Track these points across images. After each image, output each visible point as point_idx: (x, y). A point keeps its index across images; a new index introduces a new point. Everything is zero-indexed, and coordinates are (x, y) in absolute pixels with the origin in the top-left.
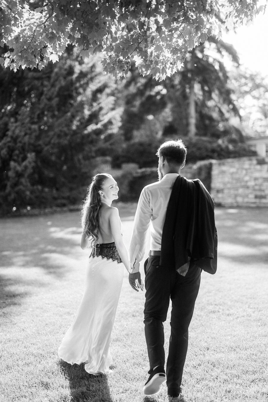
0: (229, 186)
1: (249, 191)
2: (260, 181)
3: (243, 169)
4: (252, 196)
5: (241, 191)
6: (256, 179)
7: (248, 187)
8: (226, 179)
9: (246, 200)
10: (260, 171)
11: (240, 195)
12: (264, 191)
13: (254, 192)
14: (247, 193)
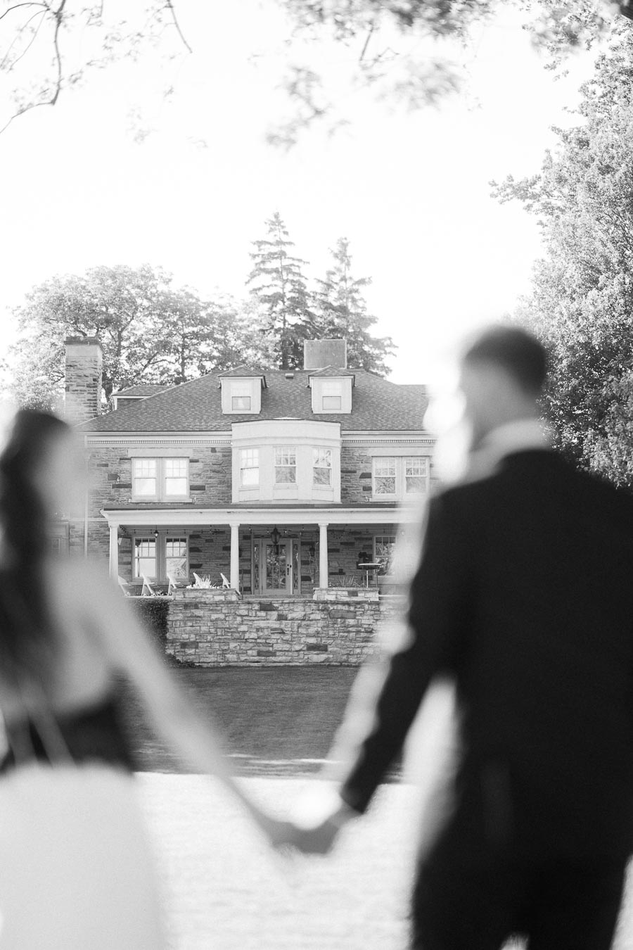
1: (250, 645)
2: (265, 633)
3: (236, 615)
6: (258, 630)
7: (246, 641)
9: (243, 658)
10: (265, 619)
11: (233, 651)
12: (272, 646)
13: (256, 648)
14: (244, 648)
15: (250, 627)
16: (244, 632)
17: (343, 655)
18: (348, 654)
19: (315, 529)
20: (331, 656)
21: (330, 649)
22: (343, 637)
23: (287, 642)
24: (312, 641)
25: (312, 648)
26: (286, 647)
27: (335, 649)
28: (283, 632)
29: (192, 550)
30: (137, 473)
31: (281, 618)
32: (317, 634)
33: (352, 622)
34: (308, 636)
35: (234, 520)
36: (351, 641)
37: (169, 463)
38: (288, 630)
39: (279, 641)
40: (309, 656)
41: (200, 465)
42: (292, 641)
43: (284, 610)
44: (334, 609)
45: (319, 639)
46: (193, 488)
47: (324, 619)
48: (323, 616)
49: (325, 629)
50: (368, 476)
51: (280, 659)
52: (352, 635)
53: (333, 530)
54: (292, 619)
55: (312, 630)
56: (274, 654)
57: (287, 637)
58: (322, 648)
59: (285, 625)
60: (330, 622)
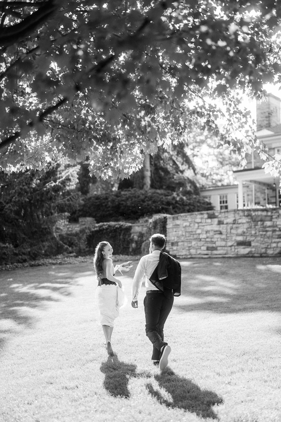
0: (182, 238)
1: (202, 243)
2: (211, 234)
3: (195, 222)
4: (204, 248)
6: (207, 232)
7: (200, 240)
8: (180, 233)
9: (199, 252)
10: (211, 224)
11: (194, 247)
12: (215, 243)
13: (206, 245)
14: (199, 245)
15: (203, 230)
16: (199, 234)
17: (262, 248)
18: (266, 248)
20: (253, 249)
21: (253, 244)
22: (262, 235)
23: (223, 240)
24: (240, 238)
25: (240, 244)
26: (223, 243)
27: (257, 244)
28: (221, 233)
31: (220, 223)
32: (243, 234)
33: (268, 223)
34: (238, 235)
36: (268, 238)
38: (224, 231)
39: (219, 239)
40: (239, 250)
42: (227, 239)
43: (222, 217)
44: (255, 215)
45: (245, 237)
47: (248, 222)
48: (247, 220)
49: (249, 229)
51: (220, 251)
52: (269, 233)
54: (227, 224)
55: (240, 231)
56: (215, 249)
57: (224, 236)
58: (247, 244)
59: (222, 228)
60: (253, 224)
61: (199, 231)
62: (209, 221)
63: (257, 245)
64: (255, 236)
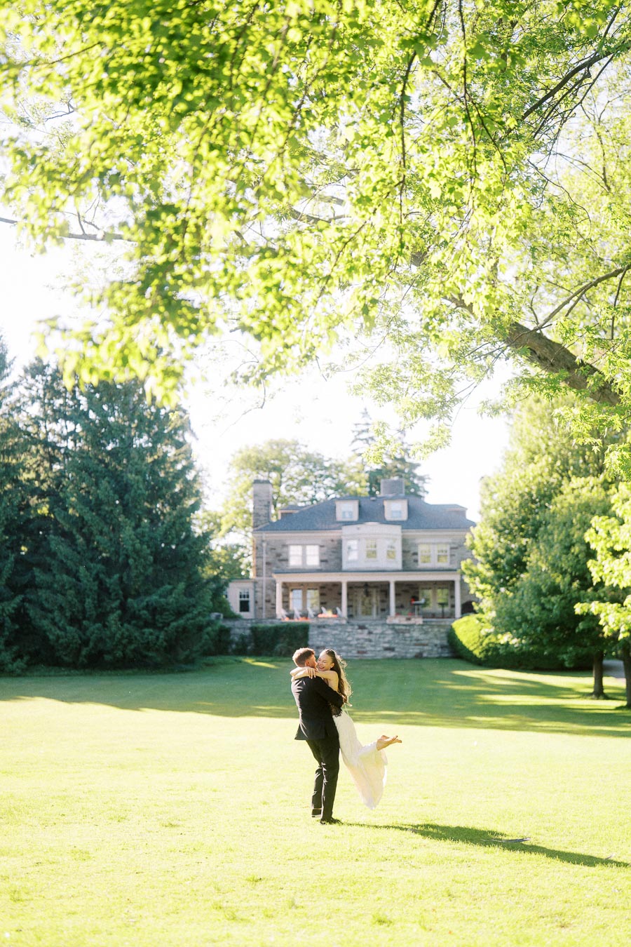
0: (331, 644)
1: (353, 648)
2: (362, 641)
3: (345, 632)
4: (354, 652)
5: (344, 648)
6: (358, 639)
7: (351, 645)
8: (328, 639)
9: (349, 654)
10: (361, 634)
12: (365, 648)
13: (357, 649)
15: (353, 638)
16: (350, 641)
17: (403, 653)
18: (406, 653)
19: (388, 584)
20: (397, 654)
21: (396, 650)
22: (403, 643)
23: (372, 646)
24: (387, 645)
25: (387, 649)
26: (372, 649)
28: (370, 641)
29: (322, 594)
30: (291, 553)
31: (370, 633)
32: (389, 642)
33: (407, 635)
34: (385, 643)
35: (344, 579)
36: (407, 645)
37: (308, 548)
38: (373, 639)
39: (369, 646)
40: (385, 653)
41: (325, 549)
42: (376, 645)
43: (371, 629)
44: (398, 628)
45: (390, 644)
46: (322, 561)
48: (392, 632)
49: (394, 639)
50: (416, 554)
51: (369, 655)
52: (408, 642)
53: (398, 584)
54: (376, 634)
55: (387, 639)
56: (365, 652)
57: (373, 643)
58: (391, 649)
59: (372, 637)
60: (396, 635)
61: (349, 639)
62: (360, 631)
63: (399, 650)
64: (398, 643)
